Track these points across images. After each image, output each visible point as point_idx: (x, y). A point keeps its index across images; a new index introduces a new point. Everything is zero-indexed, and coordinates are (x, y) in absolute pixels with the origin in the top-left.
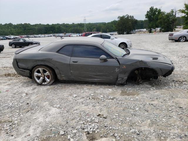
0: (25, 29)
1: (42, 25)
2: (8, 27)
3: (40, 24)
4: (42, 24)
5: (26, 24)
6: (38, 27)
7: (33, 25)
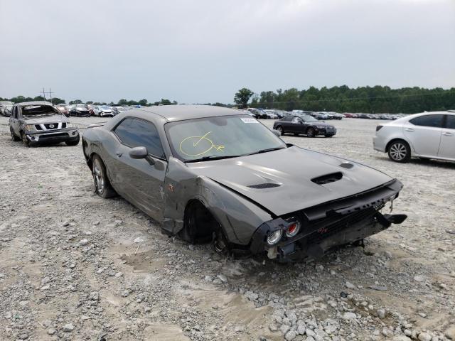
0: (372, 100)
1: (420, 90)
2: (337, 94)
3: (415, 88)
4: (421, 88)
5: (378, 88)
6: (406, 94)
7: (397, 91)
